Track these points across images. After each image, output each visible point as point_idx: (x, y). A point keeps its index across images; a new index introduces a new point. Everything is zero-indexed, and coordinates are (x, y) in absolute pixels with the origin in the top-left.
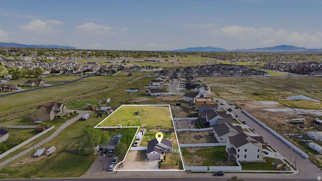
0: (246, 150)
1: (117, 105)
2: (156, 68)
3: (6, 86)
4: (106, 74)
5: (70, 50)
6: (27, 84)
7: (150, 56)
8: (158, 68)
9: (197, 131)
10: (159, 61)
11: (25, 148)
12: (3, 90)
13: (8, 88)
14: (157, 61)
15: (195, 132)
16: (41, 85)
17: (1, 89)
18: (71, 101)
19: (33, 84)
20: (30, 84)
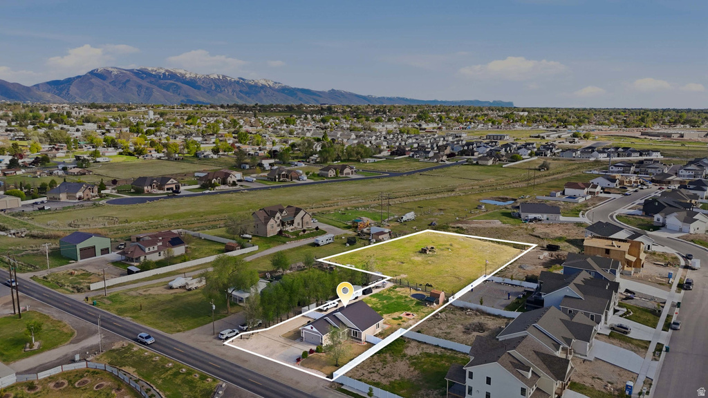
0: (489, 381)
1: (415, 227)
2: (641, 155)
3: (284, 173)
4: (490, 162)
5: (484, 109)
6: (323, 172)
7: (674, 123)
8: (649, 154)
9: (497, 314)
10: (682, 136)
11: (181, 272)
12: (279, 178)
13: (287, 177)
14: (676, 136)
15: (489, 314)
16: (344, 175)
17: (277, 177)
18: (349, 208)
19: (332, 173)
20: (326, 172)
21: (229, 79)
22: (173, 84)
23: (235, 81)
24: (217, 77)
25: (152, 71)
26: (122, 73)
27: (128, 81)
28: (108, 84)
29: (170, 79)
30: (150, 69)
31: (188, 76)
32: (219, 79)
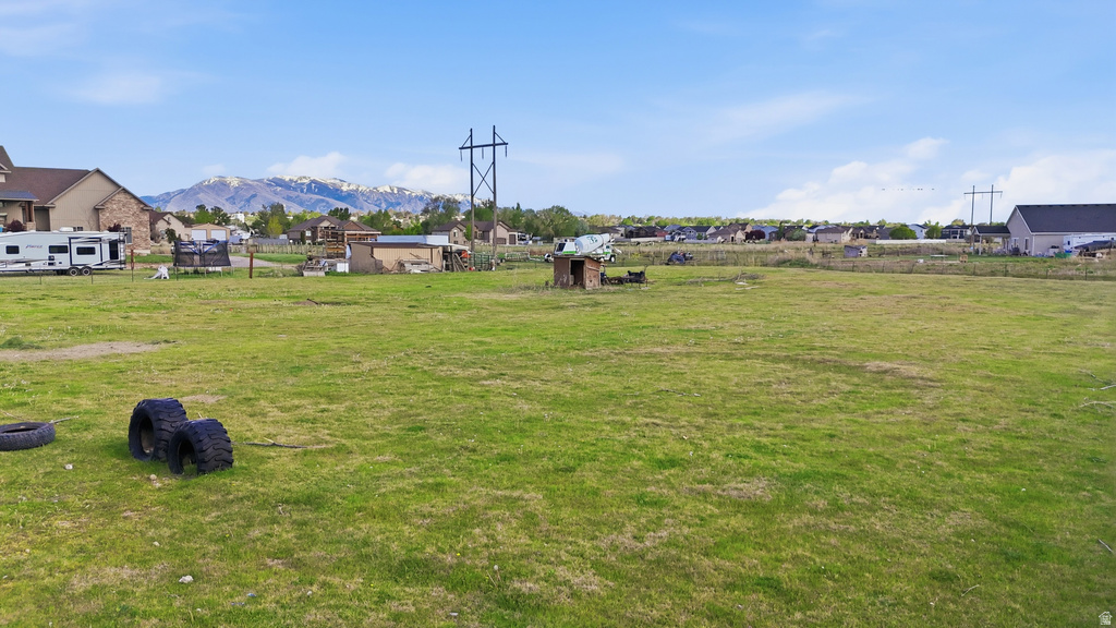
21: (407, 193)
22: (323, 201)
23: (417, 196)
24: (389, 191)
25: (291, 181)
26: (245, 185)
27: (254, 196)
28: (224, 202)
29: (316, 194)
30: (287, 179)
31: (345, 188)
32: (392, 194)
